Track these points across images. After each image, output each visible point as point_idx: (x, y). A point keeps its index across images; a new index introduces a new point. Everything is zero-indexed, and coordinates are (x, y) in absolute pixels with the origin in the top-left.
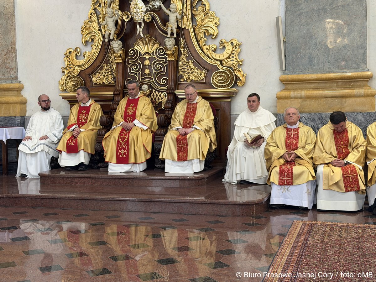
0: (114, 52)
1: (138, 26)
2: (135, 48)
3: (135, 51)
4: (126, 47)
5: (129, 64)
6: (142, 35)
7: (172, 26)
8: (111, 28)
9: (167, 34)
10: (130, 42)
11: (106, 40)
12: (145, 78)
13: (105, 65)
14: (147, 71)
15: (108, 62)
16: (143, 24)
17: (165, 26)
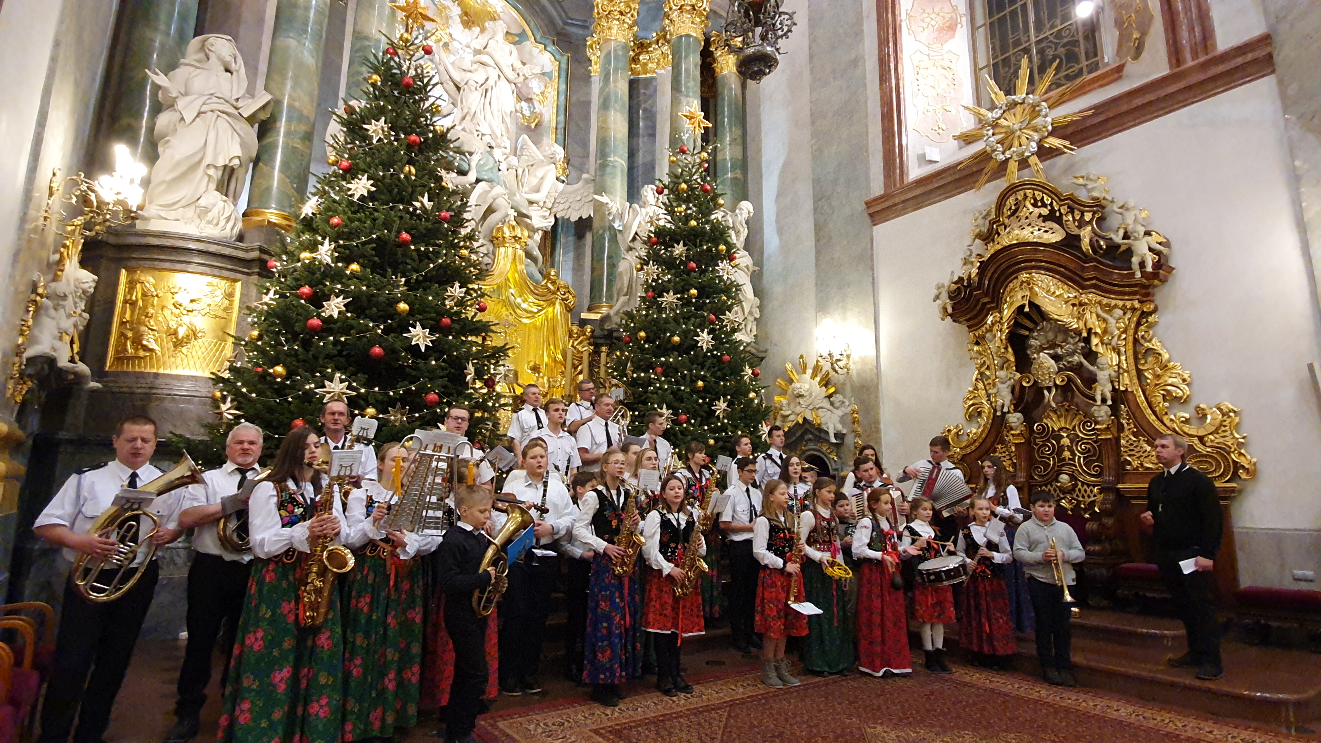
0: (1012, 429)
1: (1046, 392)
2: (1045, 420)
3: (1045, 428)
4: (1029, 420)
5: (1037, 445)
6: (1054, 405)
7: (1103, 388)
8: (1005, 398)
9: (1095, 401)
10: (1035, 414)
11: (999, 414)
12: (1063, 466)
13: (999, 446)
14: (1067, 454)
15: (1002, 442)
16: (1054, 391)
17: (1091, 389)
